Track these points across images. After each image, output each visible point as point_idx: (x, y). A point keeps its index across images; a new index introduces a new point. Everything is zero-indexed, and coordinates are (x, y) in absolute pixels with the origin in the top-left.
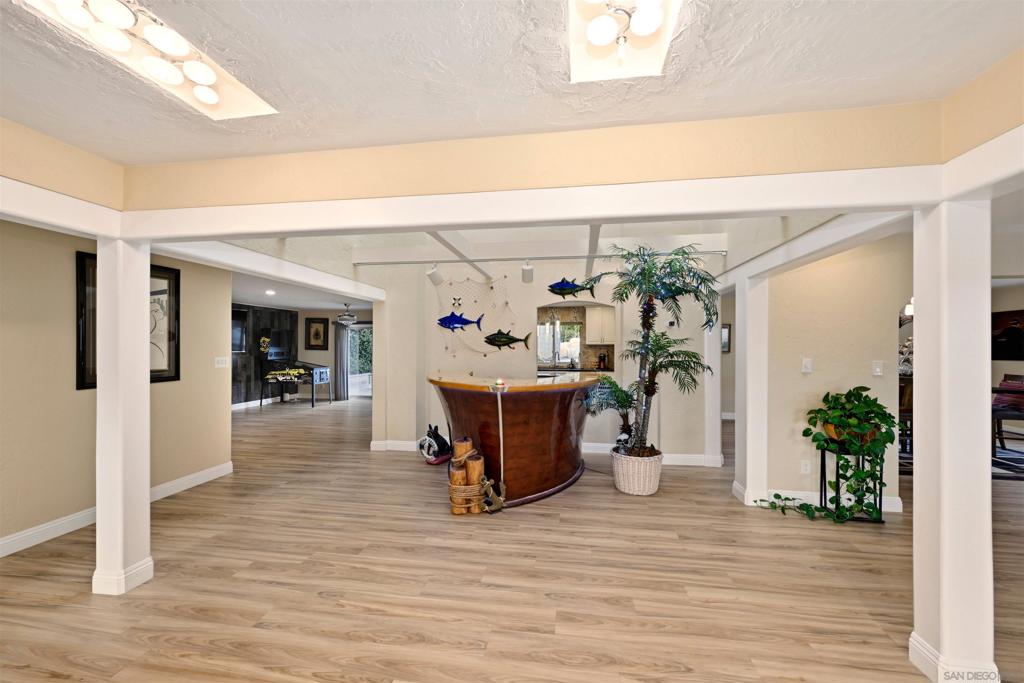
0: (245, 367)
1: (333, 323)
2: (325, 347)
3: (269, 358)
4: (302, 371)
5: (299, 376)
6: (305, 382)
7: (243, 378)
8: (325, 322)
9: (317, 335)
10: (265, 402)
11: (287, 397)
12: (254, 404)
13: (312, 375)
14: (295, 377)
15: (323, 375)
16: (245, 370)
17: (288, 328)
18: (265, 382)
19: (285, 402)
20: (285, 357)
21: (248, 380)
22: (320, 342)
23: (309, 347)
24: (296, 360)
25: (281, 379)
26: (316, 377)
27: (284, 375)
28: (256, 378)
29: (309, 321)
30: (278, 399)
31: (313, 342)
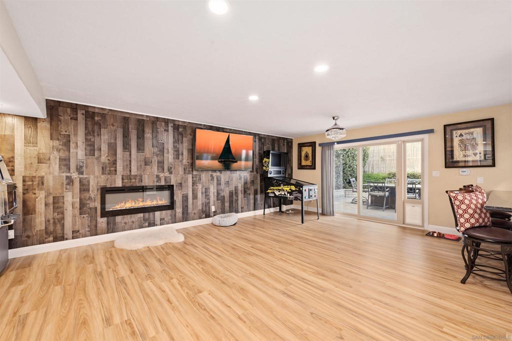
0: (253, 182)
1: (320, 145)
2: (313, 167)
3: (269, 176)
4: (293, 188)
5: (291, 193)
6: (296, 199)
7: (252, 191)
8: (313, 145)
9: (307, 156)
10: (267, 211)
11: (284, 208)
12: (260, 212)
13: (301, 192)
14: (288, 193)
15: (311, 192)
16: (253, 185)
17: (286, 151)
18: (267, 196)
19: (283, 212)
20: (282, 175)
21: (256, 193)
22: (309, 163)
23: (301, 167)
24: (291, 178)
25: (277, 193)
26: (305, 194)
27: (279, 190)
28: (262, 192)
29: (301, 146)
30: (278, 209)
31: (304, 163)
